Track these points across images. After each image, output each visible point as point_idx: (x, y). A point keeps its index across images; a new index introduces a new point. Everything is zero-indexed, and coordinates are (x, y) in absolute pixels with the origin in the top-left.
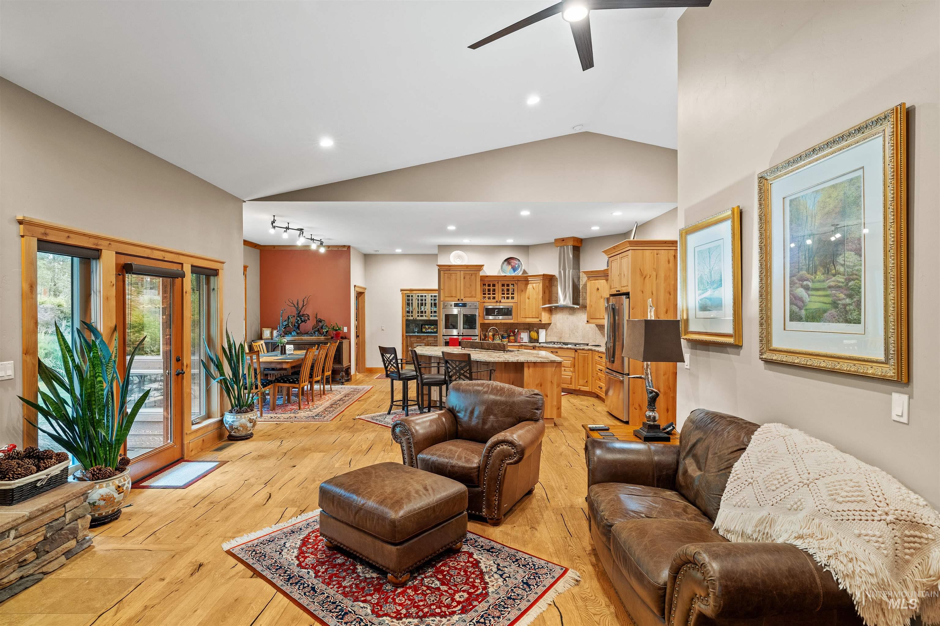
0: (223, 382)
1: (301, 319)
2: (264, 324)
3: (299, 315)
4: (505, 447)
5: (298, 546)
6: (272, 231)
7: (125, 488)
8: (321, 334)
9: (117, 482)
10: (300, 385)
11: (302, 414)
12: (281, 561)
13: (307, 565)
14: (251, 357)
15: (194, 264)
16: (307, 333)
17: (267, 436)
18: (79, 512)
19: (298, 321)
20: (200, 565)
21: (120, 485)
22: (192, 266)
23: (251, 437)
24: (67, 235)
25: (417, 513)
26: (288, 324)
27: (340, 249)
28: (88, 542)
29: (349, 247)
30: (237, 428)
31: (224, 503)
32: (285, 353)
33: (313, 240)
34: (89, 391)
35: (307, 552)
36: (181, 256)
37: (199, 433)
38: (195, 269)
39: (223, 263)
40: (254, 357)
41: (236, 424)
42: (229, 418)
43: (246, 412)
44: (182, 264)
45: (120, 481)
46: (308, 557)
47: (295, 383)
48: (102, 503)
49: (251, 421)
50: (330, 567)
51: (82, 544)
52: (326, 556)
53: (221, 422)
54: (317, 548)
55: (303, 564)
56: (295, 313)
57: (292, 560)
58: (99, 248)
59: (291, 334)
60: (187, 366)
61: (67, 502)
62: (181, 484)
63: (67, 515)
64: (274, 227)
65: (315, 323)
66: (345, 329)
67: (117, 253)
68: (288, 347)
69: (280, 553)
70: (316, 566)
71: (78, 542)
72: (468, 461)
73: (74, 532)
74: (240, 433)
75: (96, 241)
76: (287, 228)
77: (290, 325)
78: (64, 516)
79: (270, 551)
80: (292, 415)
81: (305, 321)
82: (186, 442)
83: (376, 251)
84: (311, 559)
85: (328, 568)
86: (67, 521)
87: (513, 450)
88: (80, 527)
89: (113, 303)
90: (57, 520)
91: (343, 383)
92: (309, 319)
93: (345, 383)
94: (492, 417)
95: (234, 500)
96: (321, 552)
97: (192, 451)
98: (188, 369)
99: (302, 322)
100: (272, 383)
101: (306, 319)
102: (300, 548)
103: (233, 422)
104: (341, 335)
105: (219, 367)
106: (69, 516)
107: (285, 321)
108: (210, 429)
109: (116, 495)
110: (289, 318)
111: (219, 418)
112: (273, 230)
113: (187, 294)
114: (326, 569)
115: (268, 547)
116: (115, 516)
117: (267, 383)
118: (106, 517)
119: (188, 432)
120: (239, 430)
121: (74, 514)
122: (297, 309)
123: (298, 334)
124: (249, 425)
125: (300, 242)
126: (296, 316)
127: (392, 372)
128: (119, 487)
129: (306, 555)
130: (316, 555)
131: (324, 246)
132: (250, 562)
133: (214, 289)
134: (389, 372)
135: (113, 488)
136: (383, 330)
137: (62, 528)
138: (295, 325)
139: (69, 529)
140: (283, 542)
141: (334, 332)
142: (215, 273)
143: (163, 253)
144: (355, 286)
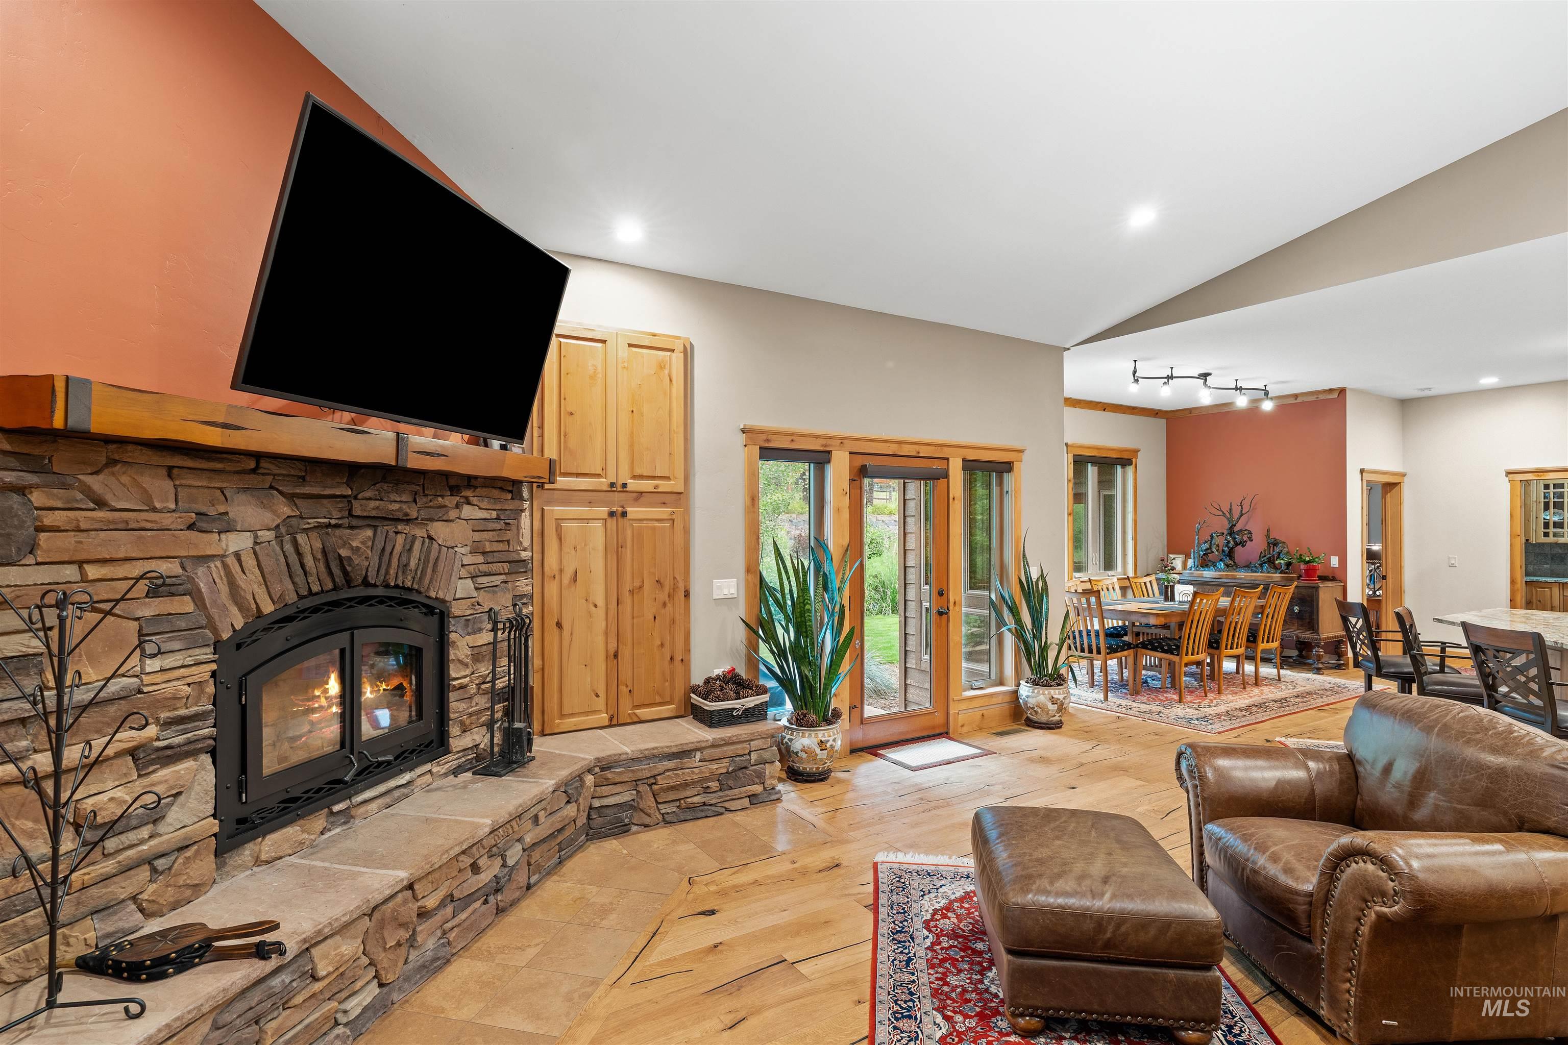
0: (1019, 634)
1: (1234, 539)
2: (1173, 547)
3: (1231, 533)
4: (1370, 867)
5: (953, 897)
6: (1134, 388)
7: (828, 745)
8: (1276, 568)
9: (820, 734)
10: (1181, 659)
11: (1179, 710)
12: (914, 905)
13: (936, 926)
14: (1088, 601)
15: (968, 458)
16: (1248, 566)
17: (1087, 733)
18: (766, 755)
19: (1229, 542)
20: (837, 866)
21: (823, 739)
22: (963, 460)
23: (1060, 727)
24: (791, 438)
25: (1054, 913)
26: (1210, 548)
27: (1322, 397)
28: (776, 793)
29: (1342, 391)
30: (1033, 708)
31: (934, 804)
32: (1173, 599)
33: (1241, 389)
34: (799, 620)
35: (954, 911)
36: (945, 449)
37: (975, 704)
38: (970, 466)
39: (1022, 451)
40: (1093, 599)
41: (1032, 702)
42: (1025, 690)
43: (1047, 685)
44: (948, 459)
45: (824, 735)
46: (949, 918)
47: (1173, 654)
48: (804, 755)
49: (1053, 701)
50: (959, 946)
51: (770, 794)
52: (972, 930)
53: (1016, 692)
54: (973, 913)
55: (932, 924)
56: (1225, 525)
57: (927, 911)
58: (828, 449)
59: (1215, 566)
60: (955, 603)
61: (752, 740)
62: (914, 764)
63: (752, 754)
64: (1137, 381)
65: (1265, 546)
66: (1335, 561)
67: (850, 453)
68: (1179, 588)
69: (922, 896)
70: (944, 935)
71: (765, 789)
72: (1288, 870)
73: (760, 778)
74: (1039, 716)
75: (823, 442)
76: (1170, 377)
77: (1214, 550)
78: (749, 754)
79: (916, 885)
80: (1158, 709)
81: (1243, 544)
82: (951, 712)
83: (1423, 390)
84: (946, 924)
85: (955, 947)
86: (753, 761)
87: (1391, 884)
88: (767, 773)
89: (846, 515)
90: (742, 756)
91: (1318, 671)
92: (1250, 539)
93: (1325, 672)
94: (1432, 794)
95: (948, 805)
96: (971, 921)
97: (962, 726)
98: (957, 608)
99: (1236, 544)
100: (1129, 648)
101: (1245, 538)
102: (951, 902)
103: (1028, 696)
104: (1319, 573)
105: (1014, 611)
106: (754, 756)
107: (1206, 542)
108: (995, 700)
109: (818, 751)
110: (1212, 537)
111: (1013, 688)
112: (1135, 385)
113: (956, 501)
114: (951, 947)
115: (919, 881)
116: (820, 777)
117: (1118, 646)
118: (809, 774)
119: (955, 698)
120: (1036, 712)
121: (760, 756)
122: (1230, 520)
123: (1228, 566)
124: (1052, 708)
125: (1205, 398)
126: (1226, 532)
127: (1366, 658)
128: (822, 742)
129: (950, 914)
130: (960, 922)
131: (1271, 399)
132: (883, 887)
133: (1007, 492)
134: (1360, 658)
135: (815, 741)
136: (1452, 566)
137: (745, 768)
138: (1223, 551)
139: (755, 771)
140: (942, 883)
141: (1303, 566)
142: (1006, 467)
143: (916, 447)
144: (1362, 471)
